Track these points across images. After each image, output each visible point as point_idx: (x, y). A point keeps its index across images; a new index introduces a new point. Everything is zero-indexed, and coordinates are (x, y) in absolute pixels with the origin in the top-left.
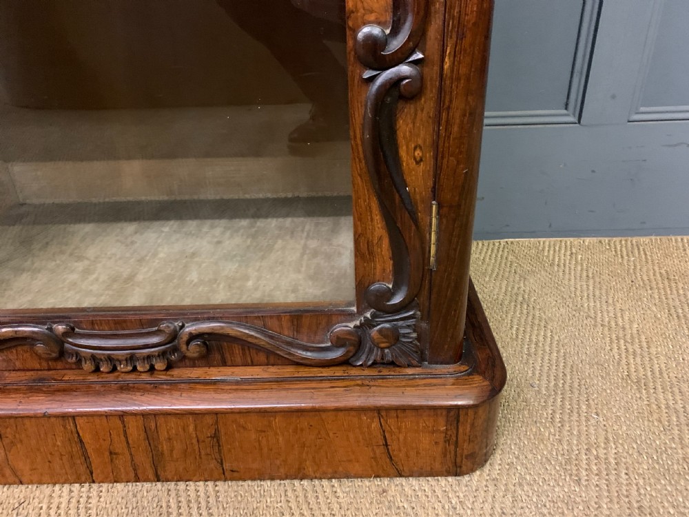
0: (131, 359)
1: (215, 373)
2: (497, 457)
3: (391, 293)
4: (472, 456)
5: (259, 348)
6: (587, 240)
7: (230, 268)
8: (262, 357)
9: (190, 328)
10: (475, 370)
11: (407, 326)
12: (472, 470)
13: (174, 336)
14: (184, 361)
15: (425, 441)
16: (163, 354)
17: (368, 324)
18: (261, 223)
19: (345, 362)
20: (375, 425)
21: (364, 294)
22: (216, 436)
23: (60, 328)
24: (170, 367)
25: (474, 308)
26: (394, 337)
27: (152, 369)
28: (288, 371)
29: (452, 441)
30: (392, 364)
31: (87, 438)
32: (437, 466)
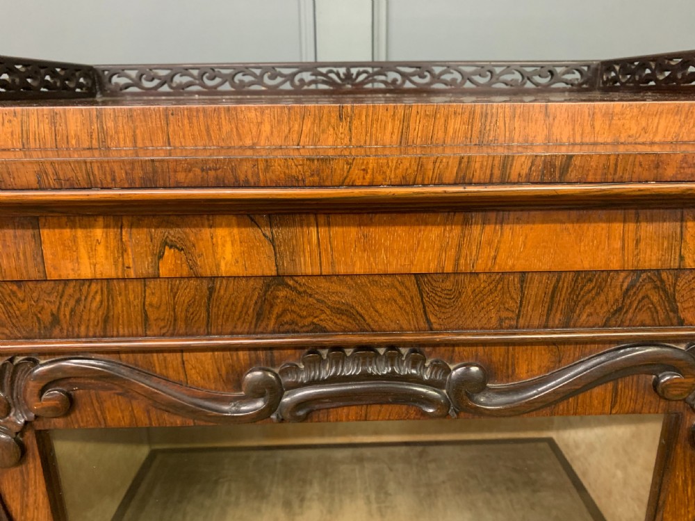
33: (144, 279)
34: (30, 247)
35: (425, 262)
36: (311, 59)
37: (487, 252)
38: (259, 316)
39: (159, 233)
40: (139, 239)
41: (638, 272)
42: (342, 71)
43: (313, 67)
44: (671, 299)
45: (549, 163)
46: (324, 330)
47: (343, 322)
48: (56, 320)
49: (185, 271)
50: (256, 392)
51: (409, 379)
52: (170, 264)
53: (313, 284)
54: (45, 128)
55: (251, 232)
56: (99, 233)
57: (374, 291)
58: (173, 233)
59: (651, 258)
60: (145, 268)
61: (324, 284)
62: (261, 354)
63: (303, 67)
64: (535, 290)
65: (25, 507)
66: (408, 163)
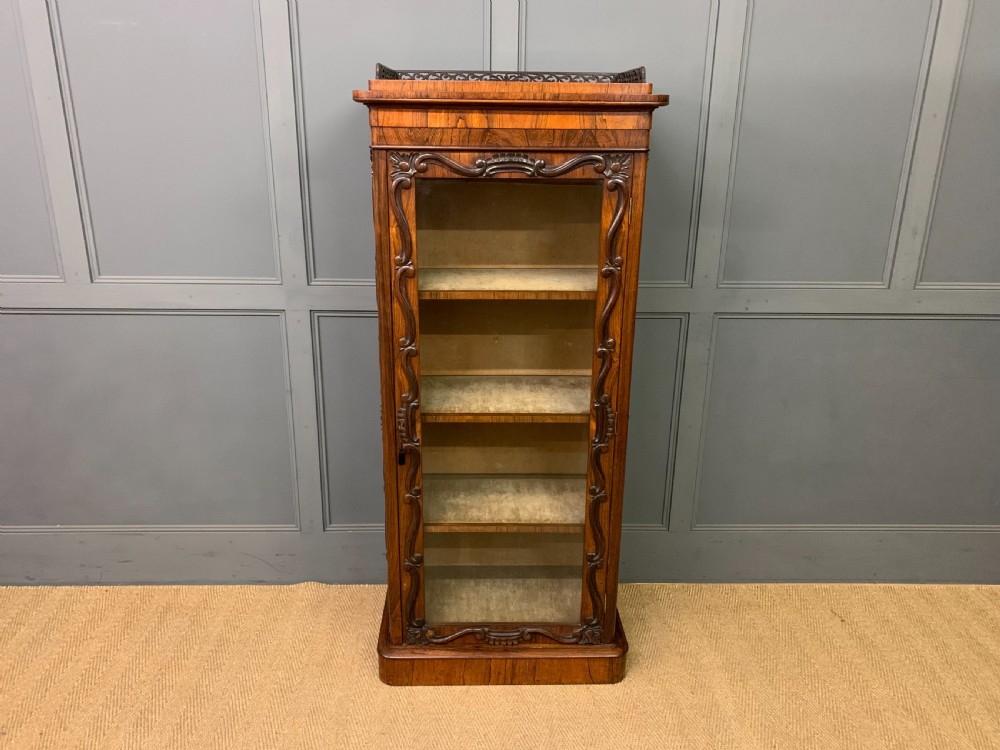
0: (506, 641)
1: (534, 646)
2: (626, 678)
3: (592, 620)
4: (617, 676)
5: (549, 637)
6: (677, 585)
7: (525, 605)
8: (549, 640)
9: (529, 630)
10: (618, 646)
11: (597, 630)
12: (617, 682)
13: (523, 632)
14: (526, 642)
15: (602, 670)
16: (517, 639)
17: (584, 630)
18: (528, 581)
19: (576, 643)
20: (586, 664)
21: (584, 620)
22: (535, 667)
23: (487, 629)
24: (519, 643)
25: (618, 623)
26: (593, 634)
27: (513, 644)
28: (557, 646)
29: (610, 670)
30: (592, 644)
31: (492, 668)
32: (606, 680)
33: (452, 128)
34: (424, 118)
35: (527, 125)
36: (488, 70)
37: (544, 123)
38: (482, 140)
39: (458, 115)
40: (453, 116)
41: (585, 130)
42: (504, 75)
43: (490, 73)
44: (595, 138)
45: (554, 96)
46: (498, 146)
47: (505, 143)
48: (427, 140)
49: (463, 126)
50: (479, 166)
51: (526, 164)
52: (461, 124)
53: (497, 131)
54: (432, 86)
55: (482, 115)
56: (443, 114)
57: (514, 134)
58: (461, 115)
59: (587, 126)
60: (453, 125)
61: (500, 131)
62: (481, 154)
63: (486, 73)
64: (557, 135)
65: (408, 205)
66: (521, 95)
